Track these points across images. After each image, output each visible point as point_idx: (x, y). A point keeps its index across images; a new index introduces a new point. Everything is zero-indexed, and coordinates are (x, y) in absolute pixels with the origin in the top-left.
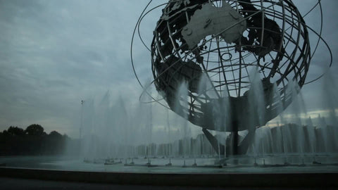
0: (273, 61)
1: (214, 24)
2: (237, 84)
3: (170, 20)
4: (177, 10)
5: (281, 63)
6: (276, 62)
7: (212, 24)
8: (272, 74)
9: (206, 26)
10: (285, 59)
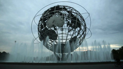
0: (78, 31)
1: (56, 22)
2: (67, 35)
3: (43, 19)
4: (45, 16)
5: (80, 32)
6: (79, 31)
7: (55, 22)
8: (78, 35)
9: (53, 22)
10: (81, 30)
